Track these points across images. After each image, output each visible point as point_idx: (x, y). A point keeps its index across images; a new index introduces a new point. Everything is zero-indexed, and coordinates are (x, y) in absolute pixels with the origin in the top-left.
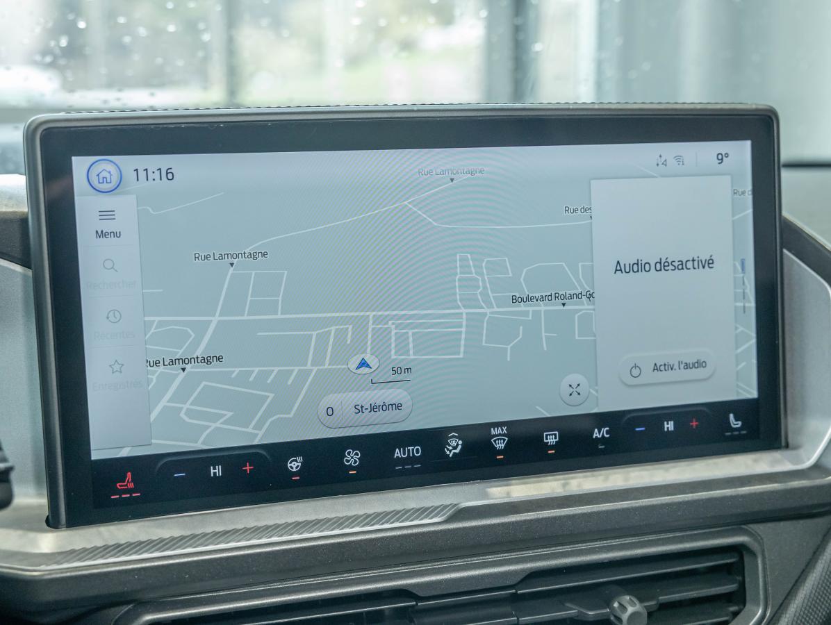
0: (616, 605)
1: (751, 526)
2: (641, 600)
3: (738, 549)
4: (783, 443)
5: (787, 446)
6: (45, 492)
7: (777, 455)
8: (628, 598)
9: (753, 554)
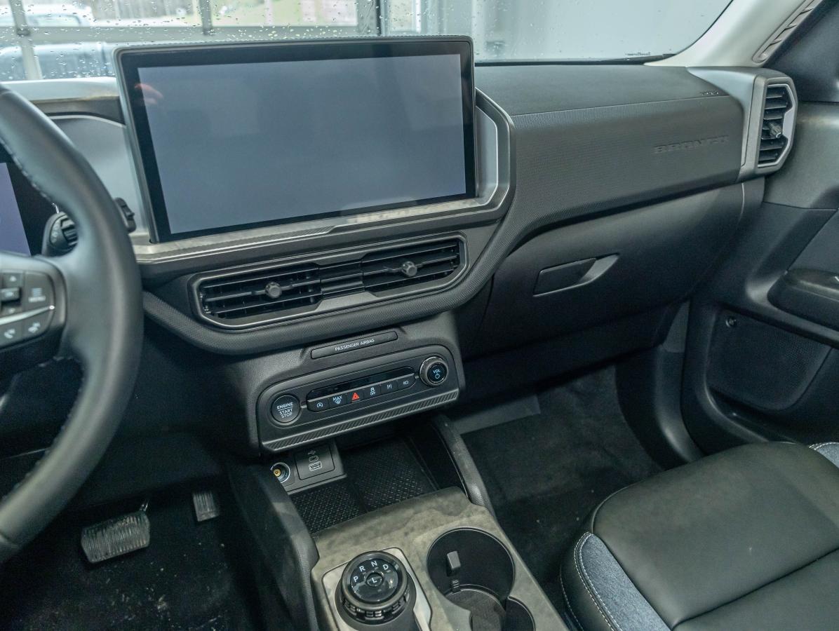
0: (404, 265)
1: (462, 231)
2: (415, 264)
3: (457, 240)
4: (476, 195)
5: (478, 197)
6: (147, 229)
7: (473, 200)
8: (409, 262)
9: (462, 242)
